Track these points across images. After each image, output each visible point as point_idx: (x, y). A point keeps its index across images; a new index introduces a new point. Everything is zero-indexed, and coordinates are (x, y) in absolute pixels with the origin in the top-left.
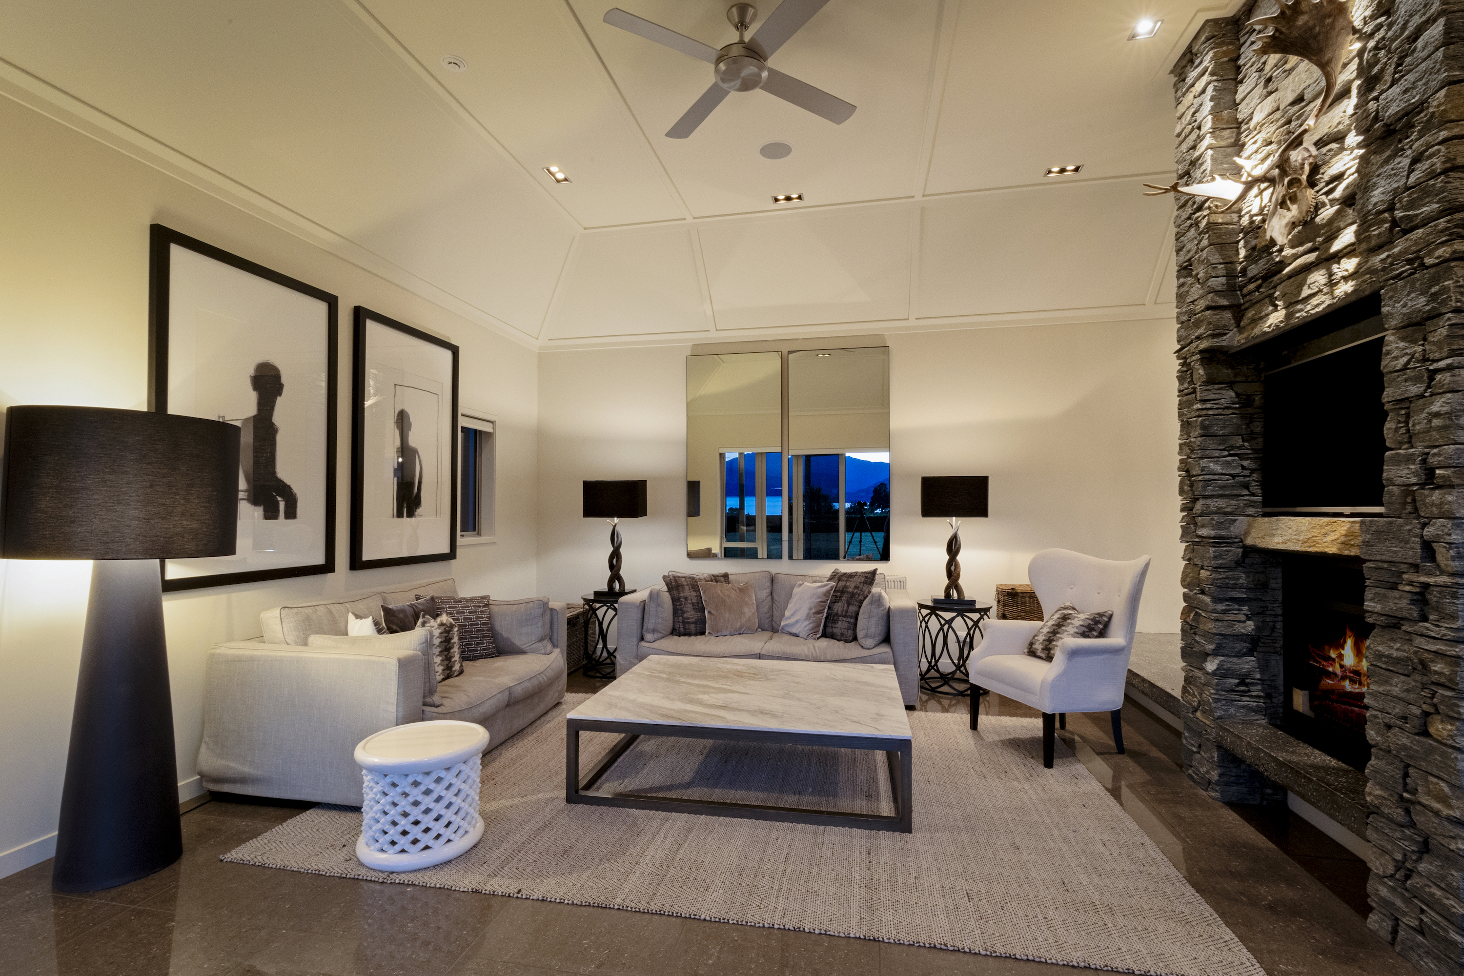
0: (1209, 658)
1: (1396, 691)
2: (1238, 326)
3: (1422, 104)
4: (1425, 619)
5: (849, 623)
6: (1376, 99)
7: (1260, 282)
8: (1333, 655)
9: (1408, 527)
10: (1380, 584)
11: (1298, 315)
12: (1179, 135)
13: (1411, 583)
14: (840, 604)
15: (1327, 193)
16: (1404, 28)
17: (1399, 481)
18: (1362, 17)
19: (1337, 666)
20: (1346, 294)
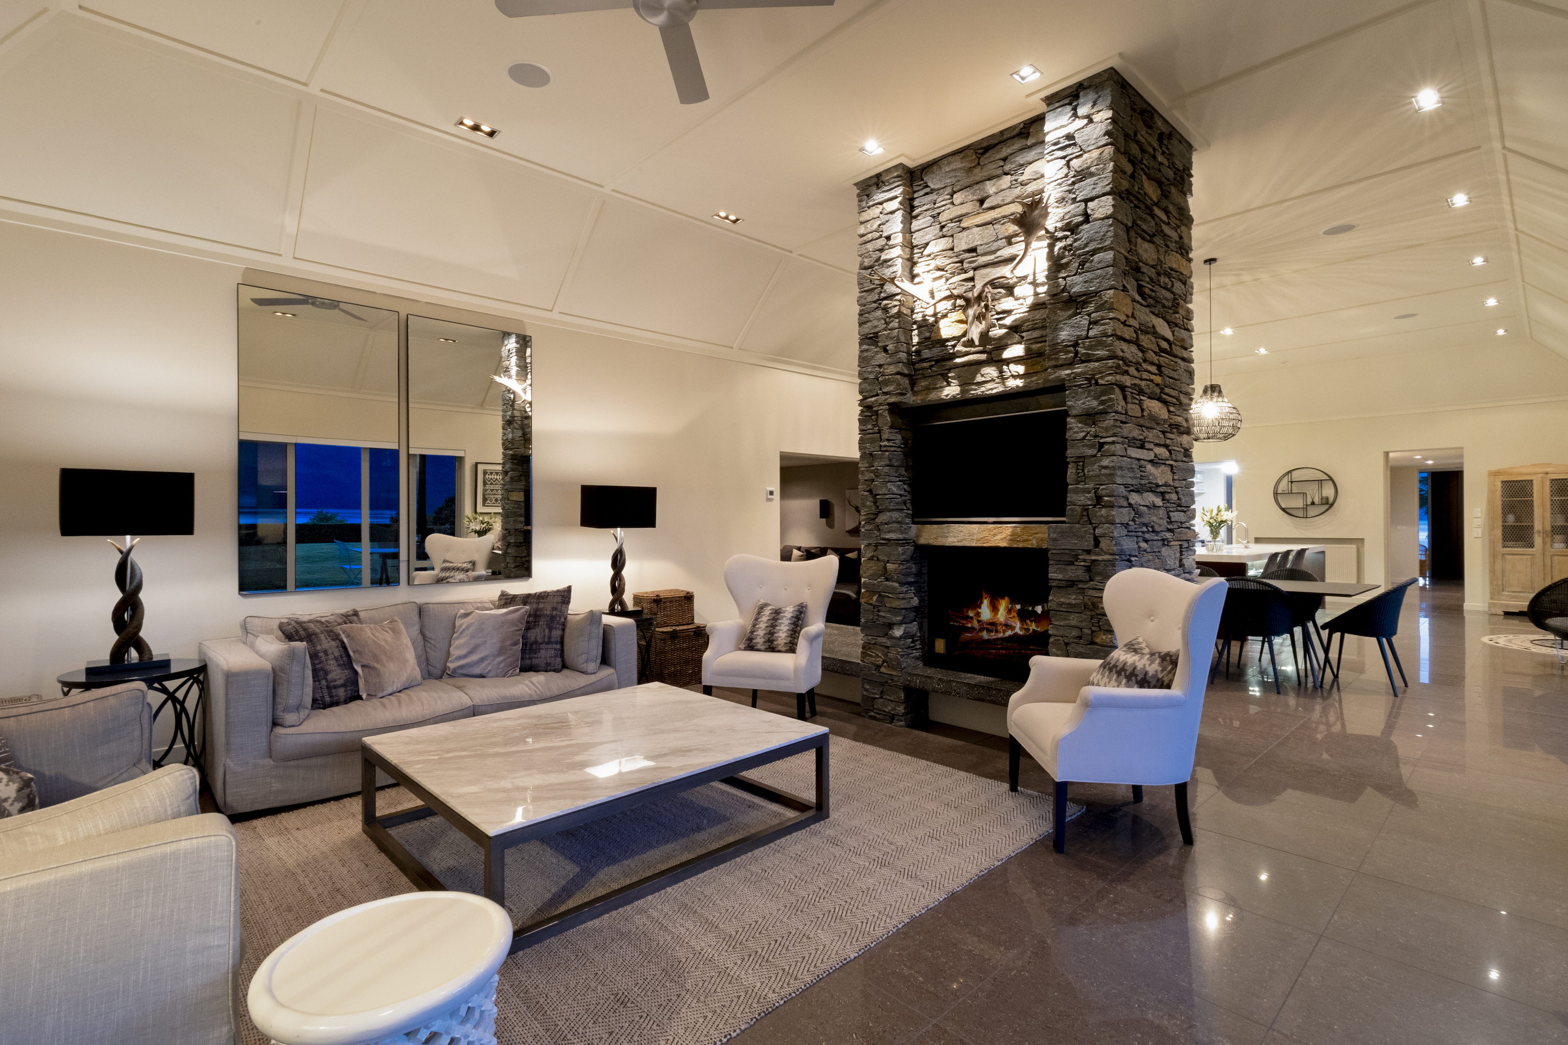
0: (895, 627)
1: (1074, 623)
2: (912, 389)
3: (1096, 293)
4: (1091, 580)
5: (555, 649)
6: (1064, 278)
7: (933, 363)
8: (971, 614)
9: (1085, 529)
10: (1059, 562)
11: (972, 392)
12: (862, 236)
13: (1084, 561)
14: (538, 630)
15: (998, 320)
16: (1086, 245)
17: (1080, 503)
18: (1054, 225)
19: (975, 622)
20: (1017, 386)
